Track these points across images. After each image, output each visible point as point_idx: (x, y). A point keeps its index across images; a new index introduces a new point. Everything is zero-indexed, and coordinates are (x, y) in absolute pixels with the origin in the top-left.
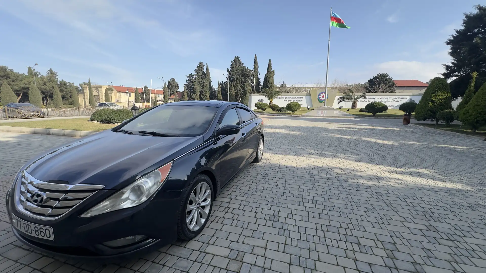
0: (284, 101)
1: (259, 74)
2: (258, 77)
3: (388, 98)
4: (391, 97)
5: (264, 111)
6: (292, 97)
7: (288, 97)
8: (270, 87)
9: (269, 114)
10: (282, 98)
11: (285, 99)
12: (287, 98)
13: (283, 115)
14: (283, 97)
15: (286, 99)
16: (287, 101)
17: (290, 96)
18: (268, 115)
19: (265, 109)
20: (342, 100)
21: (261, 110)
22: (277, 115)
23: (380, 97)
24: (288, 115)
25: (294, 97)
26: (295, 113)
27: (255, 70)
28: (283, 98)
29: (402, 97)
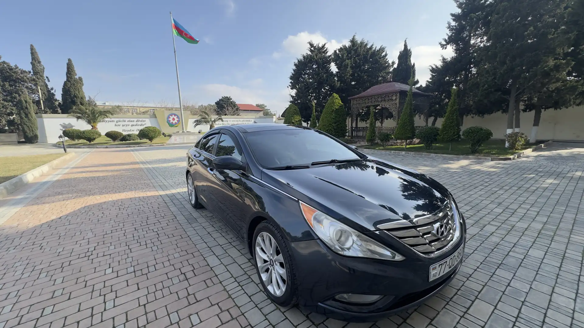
0: (116, 125)
1: (49, 81)
2: (46, 85)
3: (238, 121)
4: (240, 119)
5: (92, 143)
6: (129, 119)
7: (121, 119)
8: (79, 103)
9: (108, 146)
10: (111, 121)
11: (117, 122)
12: (119, 121)
13: (138, 145)
14: (112, 119)
15: (119, 123)
16: (121, 126)
17: (124, 119)
18: (107, 148)
19: (94, 139)
20: (198, 123)
21: (85, 141)
22: (127, 146)
23: (232, 120)
24: (145, 145)
25: (131, 119)
26: (154, 141)
27: (35, 73)
28: (113, 121)
29: (248, 120)
